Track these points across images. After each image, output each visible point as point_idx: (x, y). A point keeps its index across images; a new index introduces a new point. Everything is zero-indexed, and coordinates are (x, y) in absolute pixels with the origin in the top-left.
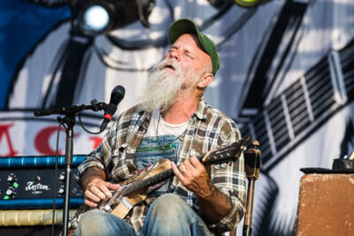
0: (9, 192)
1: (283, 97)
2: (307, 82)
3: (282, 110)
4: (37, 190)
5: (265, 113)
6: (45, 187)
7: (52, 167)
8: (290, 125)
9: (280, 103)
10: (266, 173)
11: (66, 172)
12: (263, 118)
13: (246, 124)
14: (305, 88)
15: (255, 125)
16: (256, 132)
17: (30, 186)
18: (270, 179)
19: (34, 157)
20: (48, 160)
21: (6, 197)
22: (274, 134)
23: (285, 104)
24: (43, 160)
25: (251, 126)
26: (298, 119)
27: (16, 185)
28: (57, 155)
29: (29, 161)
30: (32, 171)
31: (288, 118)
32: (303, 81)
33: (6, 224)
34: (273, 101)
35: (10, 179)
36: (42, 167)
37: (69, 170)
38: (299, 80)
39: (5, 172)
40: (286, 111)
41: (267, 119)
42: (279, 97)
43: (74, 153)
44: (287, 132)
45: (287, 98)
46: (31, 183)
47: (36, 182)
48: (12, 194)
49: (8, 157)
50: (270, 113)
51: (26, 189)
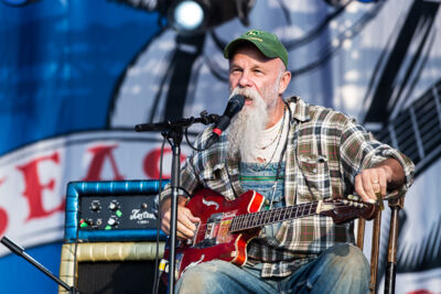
0: (111, 222)
1: (412, 111)
2: (439, 94)
3: (411, 126)
4: (144, 219)
5: (391, 128)
6: (152, 216)
8: (419, 143)
9: (409, 118)
12: (388, 134)
17: (136, 215)
19: (139, 181)
20: (156, 185)
21: (108, 228)
23: (414, 118)
24: (150, 185)
26: (429, 135)
27: (119, 213)
29: (134, 186)
30: (137, 198)
31: (417, 134)
33: (108, 259)
34: (400, 114)
35: (112, 206)
36: (149, 192)
39: (110, 198)
40: (415, 127)
41: (393, 135)
42: (408, 110)
44: (417, 150)
45: (416, 112)
46: (137, 211)
47: (142, 210)
48: (115, 224)
49: (110, 182)
50: (396, 128)
51: (131, 218)
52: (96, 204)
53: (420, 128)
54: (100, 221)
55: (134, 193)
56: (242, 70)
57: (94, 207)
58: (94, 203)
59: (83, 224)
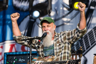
0: (14, 62)
1: (88, 35)
2: (94, 31)
3: (88, 38)
5: (83, 39)
6: (24, 60)
7: (26, 55)
8: (90, 42)
9: (87, 36)
10: (84, 55)
11: (30, 56)
12: (82, 41)
13: (78, 42)
14: (94, 32)
15: (80, 42)
16: (81, 44)
17: (20, 60)
18: (85, 57)
19: (21, 52)
20: (25, 53)
21: (14, 63)
22: (86, 45)
23: (88, 37)
24: (23, 53)
25: (79, 43)
26: (92, 41)
27: (16, 60)
28: (27, 51)
29: (20, 53)
30: (20, 56)
31: (89, 41)
32: (93, 30)
34: (85, 36)
35: (15, 58)
36: (23, 55)
37: (31, 55)
38: (92, 30)
39: (13, 56)
41: (84, 41)
43: (32, 51)
44: (89, 44)
45: (89, 35)
46: (20, 59)
47: (22, 59)
48: (15, 62)
49: (14, 52)
50: (84, 39)
51: (19, 61)
52: (11, 58)
53: (90, 39)
54: (12, 62)
55: (20, 55)
56: (45, 27)
57: (10, 58)
58: (10, 57)
59: (8, 63)
